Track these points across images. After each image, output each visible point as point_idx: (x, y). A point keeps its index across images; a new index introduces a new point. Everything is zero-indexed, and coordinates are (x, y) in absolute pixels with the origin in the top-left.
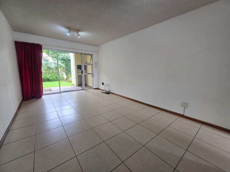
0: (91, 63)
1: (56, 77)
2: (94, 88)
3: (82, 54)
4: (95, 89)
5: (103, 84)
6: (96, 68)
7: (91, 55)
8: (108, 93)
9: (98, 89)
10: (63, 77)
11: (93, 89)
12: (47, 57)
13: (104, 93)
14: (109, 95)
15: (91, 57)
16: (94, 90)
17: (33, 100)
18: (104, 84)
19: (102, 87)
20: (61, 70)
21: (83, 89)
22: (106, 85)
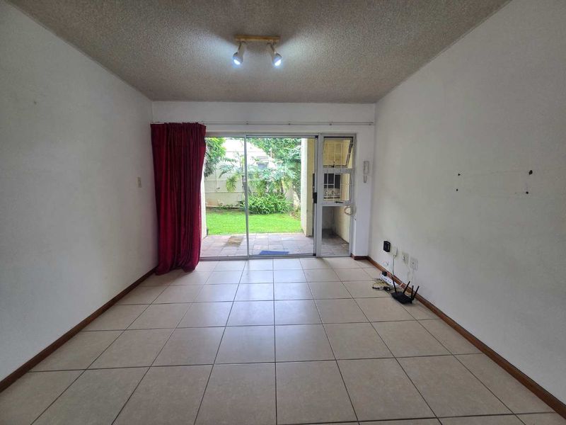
0: (350, 166)
1: (276, 204)
2: (355, 254)
3: (317, 137)
4: (357, 258)
5: (387, 247)
6: (365, 182)
7: (352, 138)
8: (406, 296)
9: (366, 259)
10: (292, 205)
11: (351, 256)
12: (264, 158)
13: (385, 289)
14: (407, 308)
15: (351, 146)
16: (352, 260)
17: (175, 273)
18: (393, 249)
19: (383, 258)
20: (288, 186)
21: (314, 255)
22: (401, 256)
